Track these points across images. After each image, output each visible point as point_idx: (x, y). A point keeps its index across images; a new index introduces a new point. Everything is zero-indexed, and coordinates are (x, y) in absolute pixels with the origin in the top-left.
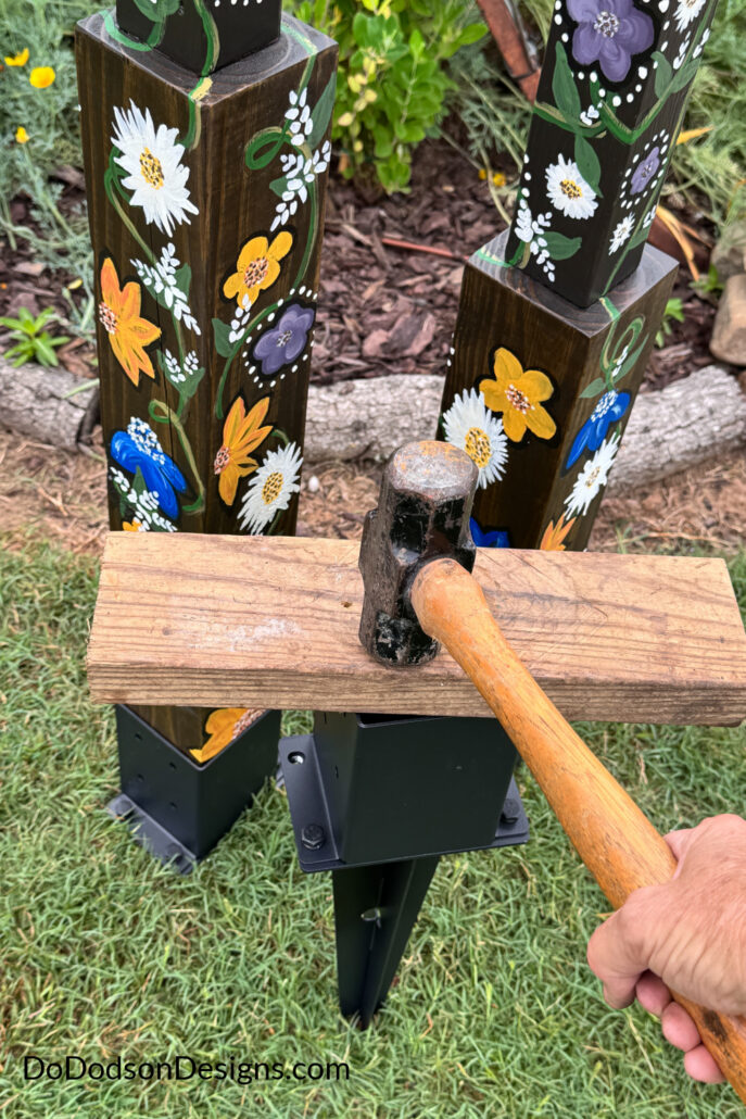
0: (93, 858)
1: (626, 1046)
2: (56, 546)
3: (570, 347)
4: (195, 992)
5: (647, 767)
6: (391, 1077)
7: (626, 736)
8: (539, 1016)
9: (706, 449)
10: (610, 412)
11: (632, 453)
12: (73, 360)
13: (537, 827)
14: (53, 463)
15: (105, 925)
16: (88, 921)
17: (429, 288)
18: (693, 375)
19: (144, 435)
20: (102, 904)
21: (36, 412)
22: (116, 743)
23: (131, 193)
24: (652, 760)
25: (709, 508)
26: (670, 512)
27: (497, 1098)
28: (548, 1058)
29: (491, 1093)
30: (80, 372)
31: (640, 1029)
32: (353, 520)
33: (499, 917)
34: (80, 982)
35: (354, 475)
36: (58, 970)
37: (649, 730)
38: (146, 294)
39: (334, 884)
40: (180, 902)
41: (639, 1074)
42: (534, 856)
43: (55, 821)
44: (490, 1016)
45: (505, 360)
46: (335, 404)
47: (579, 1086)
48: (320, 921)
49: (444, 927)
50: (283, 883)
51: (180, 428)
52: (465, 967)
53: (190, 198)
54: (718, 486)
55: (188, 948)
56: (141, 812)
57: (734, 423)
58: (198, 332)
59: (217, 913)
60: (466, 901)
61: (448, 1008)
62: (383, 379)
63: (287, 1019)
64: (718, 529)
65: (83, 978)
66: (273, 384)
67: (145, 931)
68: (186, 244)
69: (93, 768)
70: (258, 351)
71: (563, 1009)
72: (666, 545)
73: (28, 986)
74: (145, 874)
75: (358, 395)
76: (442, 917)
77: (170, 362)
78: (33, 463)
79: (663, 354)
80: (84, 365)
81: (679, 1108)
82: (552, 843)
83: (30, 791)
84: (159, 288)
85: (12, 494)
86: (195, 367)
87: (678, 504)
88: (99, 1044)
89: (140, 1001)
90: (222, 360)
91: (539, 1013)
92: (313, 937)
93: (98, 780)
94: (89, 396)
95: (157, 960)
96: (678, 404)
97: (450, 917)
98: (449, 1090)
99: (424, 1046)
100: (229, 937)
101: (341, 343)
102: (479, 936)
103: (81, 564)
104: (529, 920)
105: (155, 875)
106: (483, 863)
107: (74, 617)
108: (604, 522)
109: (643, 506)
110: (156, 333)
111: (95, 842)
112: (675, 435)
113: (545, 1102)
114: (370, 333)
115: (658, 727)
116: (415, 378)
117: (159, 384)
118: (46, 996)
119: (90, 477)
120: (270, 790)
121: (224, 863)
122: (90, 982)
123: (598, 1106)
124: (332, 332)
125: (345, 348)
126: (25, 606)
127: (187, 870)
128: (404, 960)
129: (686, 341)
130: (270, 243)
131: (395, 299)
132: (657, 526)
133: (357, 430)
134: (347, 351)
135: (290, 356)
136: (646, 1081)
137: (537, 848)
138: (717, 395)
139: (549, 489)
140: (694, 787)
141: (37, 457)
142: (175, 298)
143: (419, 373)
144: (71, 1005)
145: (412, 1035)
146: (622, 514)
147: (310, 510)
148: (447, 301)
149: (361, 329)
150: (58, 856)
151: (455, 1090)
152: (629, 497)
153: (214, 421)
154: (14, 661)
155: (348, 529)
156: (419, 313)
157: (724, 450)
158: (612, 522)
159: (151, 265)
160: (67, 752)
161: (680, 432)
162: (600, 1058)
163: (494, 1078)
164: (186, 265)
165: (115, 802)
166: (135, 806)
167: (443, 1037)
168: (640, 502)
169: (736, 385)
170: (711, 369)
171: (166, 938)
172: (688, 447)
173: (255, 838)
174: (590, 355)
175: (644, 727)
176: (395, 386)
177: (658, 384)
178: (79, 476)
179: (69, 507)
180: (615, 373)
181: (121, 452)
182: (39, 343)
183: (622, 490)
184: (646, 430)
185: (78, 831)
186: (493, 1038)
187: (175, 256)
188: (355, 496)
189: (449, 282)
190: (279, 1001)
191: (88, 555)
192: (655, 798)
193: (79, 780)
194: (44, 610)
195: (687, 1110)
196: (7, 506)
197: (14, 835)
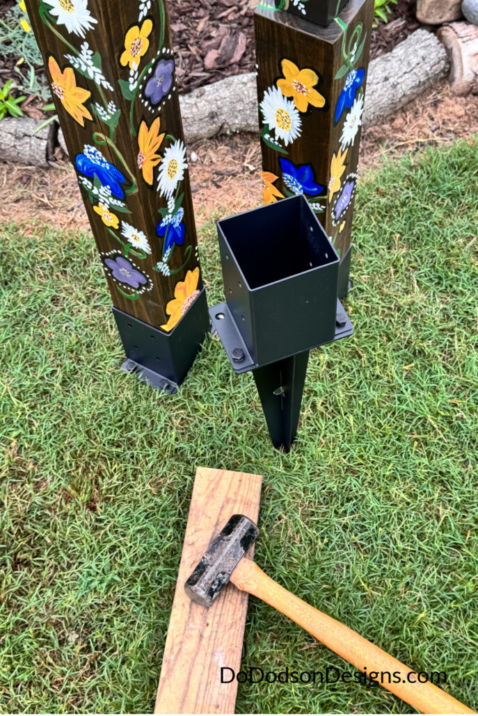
0: (121, 396)
1: (429, 431)
2: (52, 227)
3: (323, 52)
4: (194, 452)
5: (418, 281)
6: (307, 473)
7: (403, 267)
8: (380, 425)
9: (424, 83)
10: (355, 83)
11: (380, 96)
12: (31, 110)
13: (361, 328)
14: (36, 177)
15: (137, 428)
16: (127, 428)
17: (237, 16)
18: (409, 37)
19: (94, 154)
20: (132, 418)
21: (18, 148)
22: (117, 332)
23: (56, 17)
24: (420, 277)
25: (432, 119)
26: (409, 127)
27: (365, 471)
28: (388, 445)
29: (361, 469)
30: (38, 117)
31: (435, 421)
32: (222, 175)
33: (350, 380)
34: (131, 460)
35: (217, 146)
36: (118, 456)
37: (416, 261)
38: (77, 73)
39: (256, 382)
40: (174, 408)
41: (438, 444)
42: (363, 344)
43: (95, 380)
44: (354, 432)
45: (288, 66)
46: (196, 104)
47: (408, 456)
48: (253, 403)
49: (321, 392)
50: (228, 387)
51: (114, 146)
52: (336, 410)
53: (91, 15)
54: (435, 104)
55: (184, 431)
56: (141, 366)
57: (439, 62)
58: (112, 89)
59: (196, 410)
60: (331, 375)
61: (331, 432)
62: (221, 81)
63: (246, 456)
64: (440, 131)
65: (132, 457)
66: (159, 109)
67: (159, 427)
68: (94, 41)
69: (108, 348)
70: (147, 92)
71: (392, 420)
72: (410, 148)
73: (104, 467)
74: (152, 398)
75: (208, 95)
76: (318, 387)
77: (99, 109)
78: (24, 180)
79: (388, 27)
80: (38, 112)
81: (463, 456)
82: (371, 335)
83: (77, 367)
84: (84, 68)
85: (17, 201)
86: (115, 110)
87: (413, 121)
88: (150, 488)
89: (165, 462)
90: (129, 102)
91: (380, 424)
92: (251, 412)
93: (113, 354)
94: (47, 130)
95: (169, 440)
96: (402, 58)
97: (323, 386)
98: (339, 472)
99: (322, 454)
100: (205, 421)
101: (191, 64)
102: (340, 392)
103: (70, 234)
104: (366, 378)
105: (157, 398)
106: (336, 354)
107: (74, 266)
108: (371, 142)
109: (393, 127)
110: (88, 94)
111: (120, 387)
112: (404, 78)
113: (390, 467)
114: (207, 53)
115: (421, 258)
116: (240, 76)
117: (96, 123)
118: (115, 470)
119: (61, 181)
120: (209, 340)
121: (194, 384)
122: (137, 459)
123: (420, 464)
124: (183, 58)
125: (194, 66)
126: (45, 265)
127: (174, 391)
128: (301, 413)
129: (401, 16)
130: (140, 28)
131: (217, 27)
132: (403, 138)
133: (212, 117)
134: (195, 68)
135: (165, 90)
136: (443, 446)
137: (364, 339)
138: (425, 47)
139: (328, 136)
140: (446, 287)
141: (26, 175)
142: (94, 72)
143: (242, 73)
144: (130, 472)
145: (314, 450)
146: (381, 135)
147: (195, 174)
148: (250, 21)
149: (201, 52)
150: (102, 398)
151: (343, 472)
152: (383, 123)
153: (132, 138)
154: (47, 298)
155: (220, 180)
156: (234, 34)
157: (436, 81)
158: (376, 141)
159: (76, 56)
160: (91, 342)
161: (407, 75)
162: (417, 440)
163: (362, 462)
164: (97, 53)
165: (125, 364)
166: (136, 364)
167: (331, 447)
168: (390, 125)
169: (436, 38)
170: (419, 30)
171: (171, 428)
172: (413, 84)
173: (207, 367)
174: (335, 54)
175: (413, 260)
176: (229, 85)
177: (388, 48)
178: (53, 182)
179: (52, 202)
180: (352, 59)
181: (83, 166)
182: (8, 103)
183: (379, 120)
184: (386, 79)
185: (109, 383)
186: (357, 441)
187: (89, 49)
188: (220, 159)
189: (248, 8)
190: (240, 447)
191: (72, 228)
192: (425, 298)
193: (102, 356)
194: (56, 265)
195: (467, 456)
196: (17, 209)
197: (74, 392)
